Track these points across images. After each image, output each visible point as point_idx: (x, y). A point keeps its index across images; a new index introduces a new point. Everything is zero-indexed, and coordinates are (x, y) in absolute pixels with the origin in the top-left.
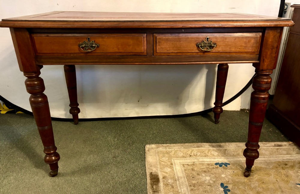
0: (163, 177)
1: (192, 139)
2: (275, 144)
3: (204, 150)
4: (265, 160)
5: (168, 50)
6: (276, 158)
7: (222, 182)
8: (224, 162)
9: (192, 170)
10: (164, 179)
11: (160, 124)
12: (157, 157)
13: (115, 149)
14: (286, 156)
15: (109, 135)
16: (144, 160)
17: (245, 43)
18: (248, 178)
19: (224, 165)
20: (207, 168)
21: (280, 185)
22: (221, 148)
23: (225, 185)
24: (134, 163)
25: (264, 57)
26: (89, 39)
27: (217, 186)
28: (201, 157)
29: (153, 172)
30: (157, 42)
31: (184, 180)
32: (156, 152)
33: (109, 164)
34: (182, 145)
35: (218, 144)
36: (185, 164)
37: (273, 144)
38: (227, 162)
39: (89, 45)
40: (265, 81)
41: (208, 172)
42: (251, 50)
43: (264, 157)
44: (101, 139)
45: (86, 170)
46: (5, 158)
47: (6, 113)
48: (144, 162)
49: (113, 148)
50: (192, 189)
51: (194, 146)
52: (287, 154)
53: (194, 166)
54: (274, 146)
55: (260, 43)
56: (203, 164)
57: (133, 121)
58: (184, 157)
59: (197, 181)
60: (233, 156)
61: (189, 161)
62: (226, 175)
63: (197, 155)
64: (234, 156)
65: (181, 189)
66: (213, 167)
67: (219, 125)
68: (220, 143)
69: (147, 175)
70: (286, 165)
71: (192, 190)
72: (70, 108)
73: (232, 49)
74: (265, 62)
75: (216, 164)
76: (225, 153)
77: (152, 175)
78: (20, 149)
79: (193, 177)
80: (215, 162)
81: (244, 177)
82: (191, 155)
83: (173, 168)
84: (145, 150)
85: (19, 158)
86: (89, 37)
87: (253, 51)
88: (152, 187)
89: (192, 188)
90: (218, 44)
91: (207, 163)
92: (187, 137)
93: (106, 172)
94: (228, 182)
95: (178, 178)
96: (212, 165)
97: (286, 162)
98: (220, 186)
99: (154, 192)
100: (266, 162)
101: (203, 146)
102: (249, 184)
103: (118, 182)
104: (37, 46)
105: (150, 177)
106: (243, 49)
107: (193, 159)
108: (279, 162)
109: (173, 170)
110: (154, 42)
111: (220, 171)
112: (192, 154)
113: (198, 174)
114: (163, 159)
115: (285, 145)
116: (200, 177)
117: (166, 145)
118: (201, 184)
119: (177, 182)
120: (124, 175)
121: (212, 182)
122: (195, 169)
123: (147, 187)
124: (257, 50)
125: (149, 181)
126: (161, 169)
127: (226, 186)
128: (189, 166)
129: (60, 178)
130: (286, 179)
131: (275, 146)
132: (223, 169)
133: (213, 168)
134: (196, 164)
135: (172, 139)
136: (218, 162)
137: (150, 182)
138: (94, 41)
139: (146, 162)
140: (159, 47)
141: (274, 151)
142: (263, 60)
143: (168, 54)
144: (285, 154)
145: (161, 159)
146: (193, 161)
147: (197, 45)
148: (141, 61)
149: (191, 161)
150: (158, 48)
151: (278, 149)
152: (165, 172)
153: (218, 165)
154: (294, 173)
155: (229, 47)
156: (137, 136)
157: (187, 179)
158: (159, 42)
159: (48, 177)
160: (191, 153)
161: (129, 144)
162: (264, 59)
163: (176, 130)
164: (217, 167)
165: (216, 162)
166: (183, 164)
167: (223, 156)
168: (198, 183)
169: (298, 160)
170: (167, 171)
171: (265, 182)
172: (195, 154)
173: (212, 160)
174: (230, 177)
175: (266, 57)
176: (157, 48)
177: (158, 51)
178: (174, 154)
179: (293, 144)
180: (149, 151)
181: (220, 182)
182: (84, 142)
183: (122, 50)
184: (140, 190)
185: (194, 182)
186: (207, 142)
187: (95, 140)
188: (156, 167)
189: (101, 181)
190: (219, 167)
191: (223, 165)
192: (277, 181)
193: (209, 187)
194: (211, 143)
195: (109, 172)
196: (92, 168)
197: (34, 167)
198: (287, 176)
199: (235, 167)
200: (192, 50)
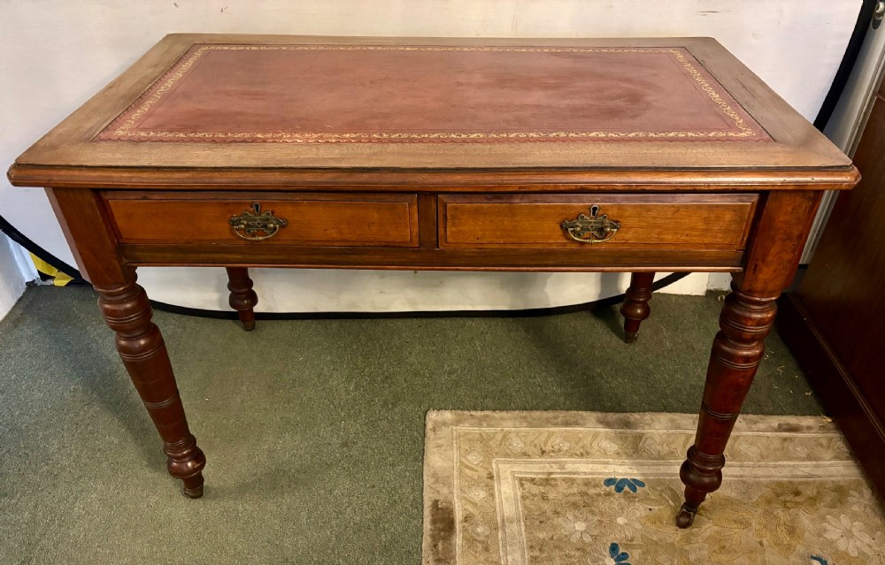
0: (466, 518)
1: (554, 393)
2: (779, 425)
3: (581, 436)
4: (742, 476)
5: (479, 236)
6: (773, 472)
7: (615, 542)
8: (629, 478)
9: (543, 498)
10: (466, 524)
11: (473, 338)
12: (455, 451)
13: (350, 416)
14: (804, 463)
15: (334, 369)
16: (421, 458)
17: (707, 221)
18: (687, 531)
19: (629, 486)
20: (583, 494)
21: (767, 559)
22: (629, 431)
23: (620, 552)
24: (393, 465)
25: (757, 260)
26: (257, 206)
27: (601, 554)
28: (571, 456)
29: (442, 498)
30: (449, 217)
31: (517, 530)
32: (455, 433)
33: (329, 466)
34: (525, 417)
35: (622, 415)
36: (527, 479)
37: (775, 421)
38: (637, 478)
39: (258, 222)
40: (755, 319)
41: (584, 506)
42: (721, 238)
43: (741, 466)
44: (314, 382)
45: (274, 481)
46: (73, 435)
47: (67, 285)
48: (420, 464)
49: (343, 414)
50: (536, 558)
51: (555, 421)
52: (809, 458)
53: (547, 488)
54: (776, 431)
55: (750, 221)
56: (573, 481)
57: (400, 323)
58: (525, 454)
59: (550, 534)
60: (656, 459)
61: (536, 468)
62: (630, 520)
63: (560, 450)
64: (660, 457)
65: (506, 555)
66: (598, 490)
67: (636, 348)
68: (628, 414)
69: (425, 506)
70: (797, 493)
71: (534, 559)
72: (230, 292)
73: (666, 236)
74: (761, 272)
75: (609, 482)
76: (635, 448)
77: (438, 509)
78: (109, 408)
79: (541, 522)
80: (606, 477)
81: (675, 527)
82: (544, 448)
83: (493, 489)
84: (425, 425)
85: (107, 437)
86: (257, 202)
87: (726, 242)
88: (435, 546)
89: (536, 553)
90: (624, 222)
91: (584, 477)
92: (541, 387)
93: (322, 492)
94: (632, 540)
95: (503, 521)
96: (596, 486)
97: (801, 483)
98: (607, 553)
99: (438, 560)
100: (744, 482)
101: (581, 422)
102: (686, 551)
103: (352, 524)
104: (120, 222)
105: (433, 516)
106: (699, 236)
107: (549, 463)
108: (780, 484)
109: (492, 495)
110: (441, 217)
111: (615, 506)
112: (548, 448)
113: (556, 513)
114: (469, 457)
115: (809, 428)
116: (560, 520)
117: (483, 413)
118: (559, 544)
119: (500, 532)
120: (368, 505)
121: (590, 539)
122: (551, 497)
123: (423, 545)
124: (739, 240)
125: (429, 527)
126: (461, 489)
127: (623, 554)
128: (535, 484)
129: (211, 504)
130: (786, 540)
131: (780, 428)
132: (622, 501)
133: (599, 495)
134: (554, 479)
135: (501, 392)
136: (613, 477)
137: (431, 530)
138: (273, 213)
139: (425, 468)
140: (454, 229)
141: (772, 447)
142: (753, 267)
143: (480, 246)
144: (803, 459)
145: (463, 460)
146: (547, 468)
147: (561, 226)
148: (403, 260)
149: (542, 471)
150: (452, 232)
151: (785, 439)
152: (471, 502)
153: (613, 487)
154: (813, 520)
155: (657, 230)
156: (408, 379)
157: (526, 525)
158: (454, 217)
159: (182, 497)
160: (545, 445)
161: (385, 403)
162: (756, 266)
163: (514, 360)
164: (608, 494)
165: (609, 477)
166: (521, 479)
167: (629, 456)
168: (552, 539)
169: (833, 479)
170: (477, 499)
171: (728, 545)
172: (557, 447)
173: (599, 468)
174: (638, 526)
175: (763, 261)
176: (448, 233)
177: (449, 240)
178: (500, 444)
179: (832, 426)
180: (434, 430)
181: (611, 539)
182: (270, 391)
183: (350, 236)
184: (405, 553)
185: (542, 536)
186: (593, 410)
187: (297, 384)
188: (450, 486)
189: (309, 518)
190: (614, 492)
191: (626, 488)
192: (761, 543)
193: (578, 554)
194: (604, 414)
195: (331, 492)
196: (289, 477)
197: (147, 466)
198: (792, 531)
199: (657, 493)
200: (549, 238)
